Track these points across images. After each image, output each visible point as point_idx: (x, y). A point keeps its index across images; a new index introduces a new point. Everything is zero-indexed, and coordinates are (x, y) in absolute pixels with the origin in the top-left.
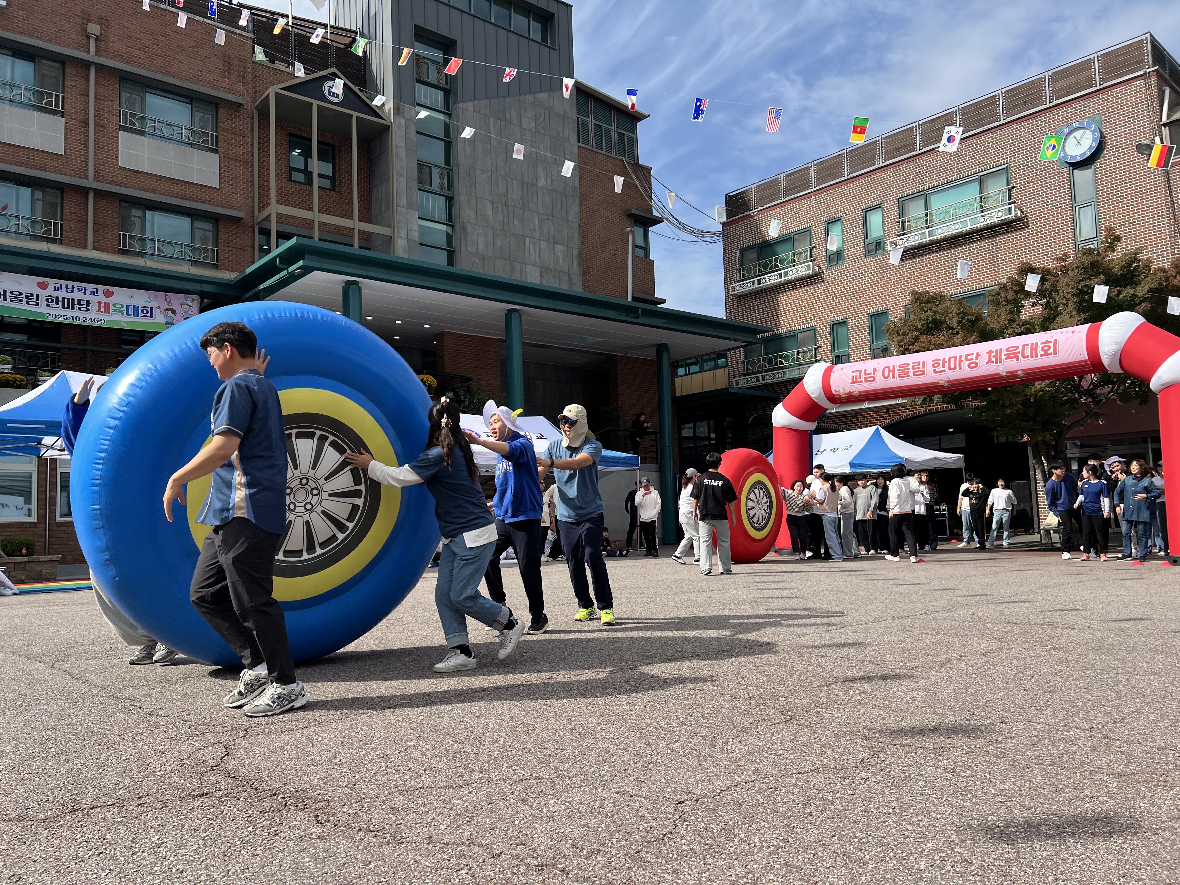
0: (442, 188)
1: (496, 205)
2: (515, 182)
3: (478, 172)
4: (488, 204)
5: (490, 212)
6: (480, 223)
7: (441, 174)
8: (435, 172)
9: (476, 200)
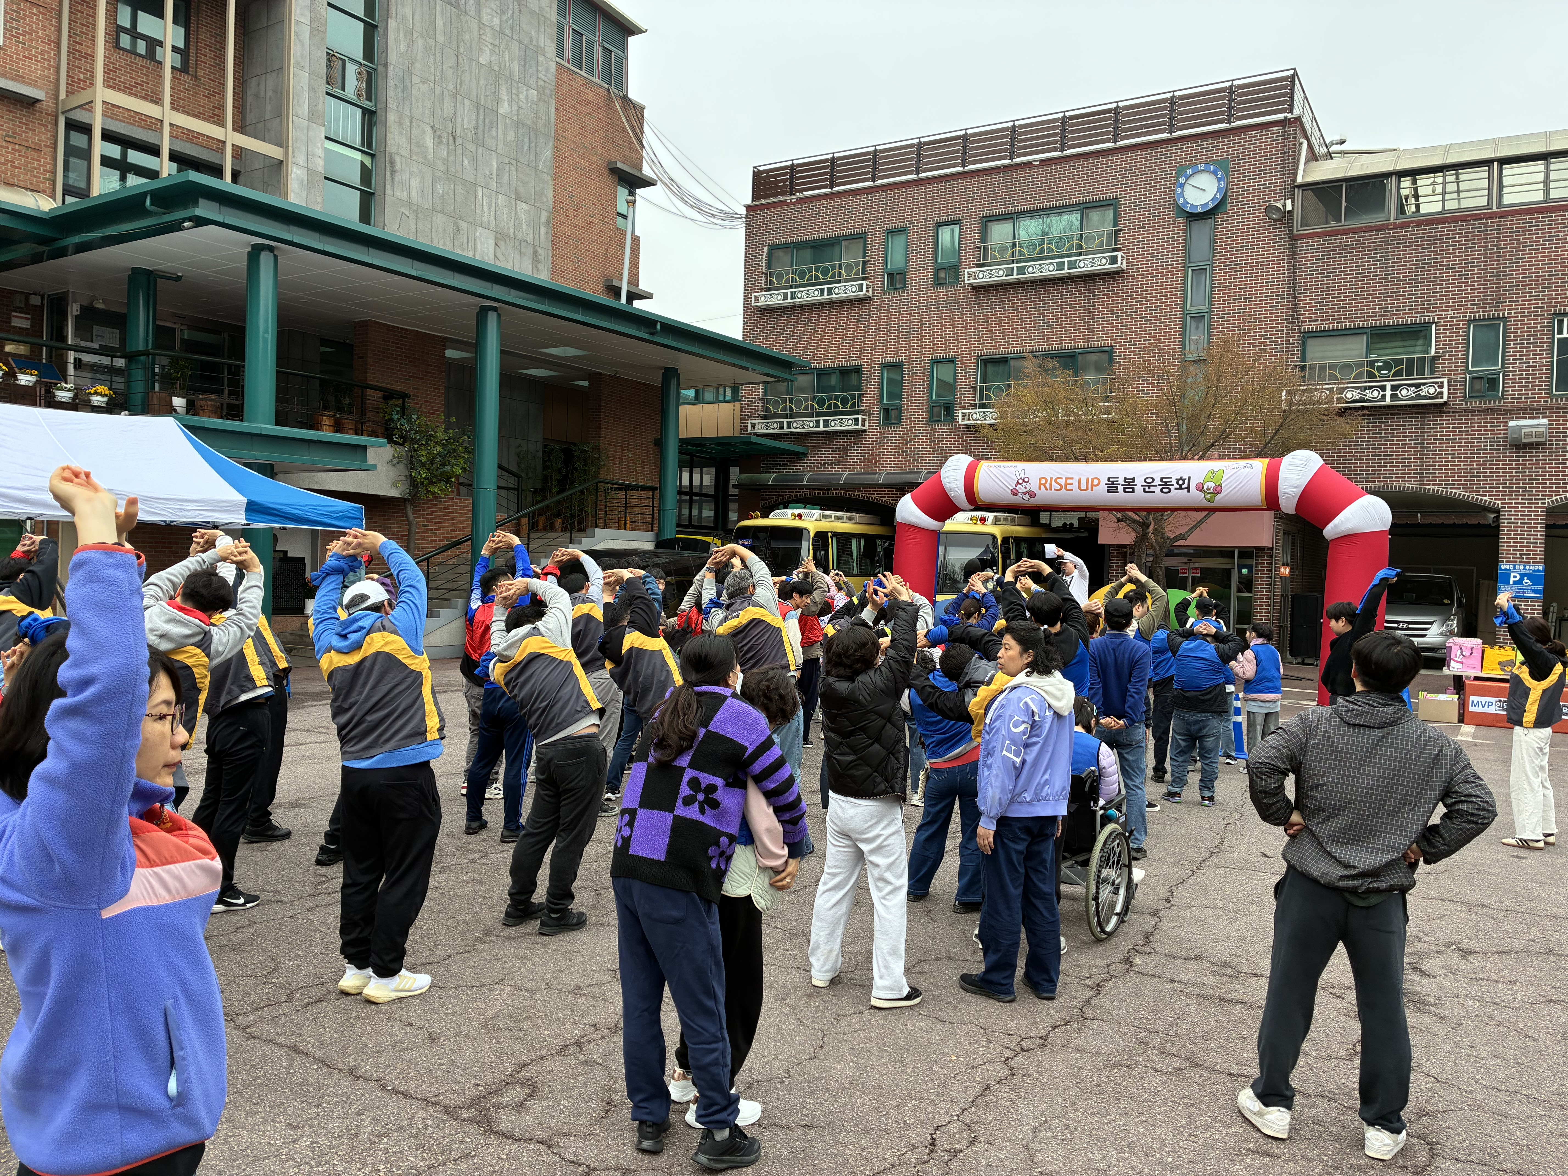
0: (359, 95)
1: (438, 133)
2: (467, 102)
3: (416, 80)
4: (428, 130)
5: (429, 141)
6: (414, 158)
7: (359, 73)
8: (351, 70)
9: (411, 122)
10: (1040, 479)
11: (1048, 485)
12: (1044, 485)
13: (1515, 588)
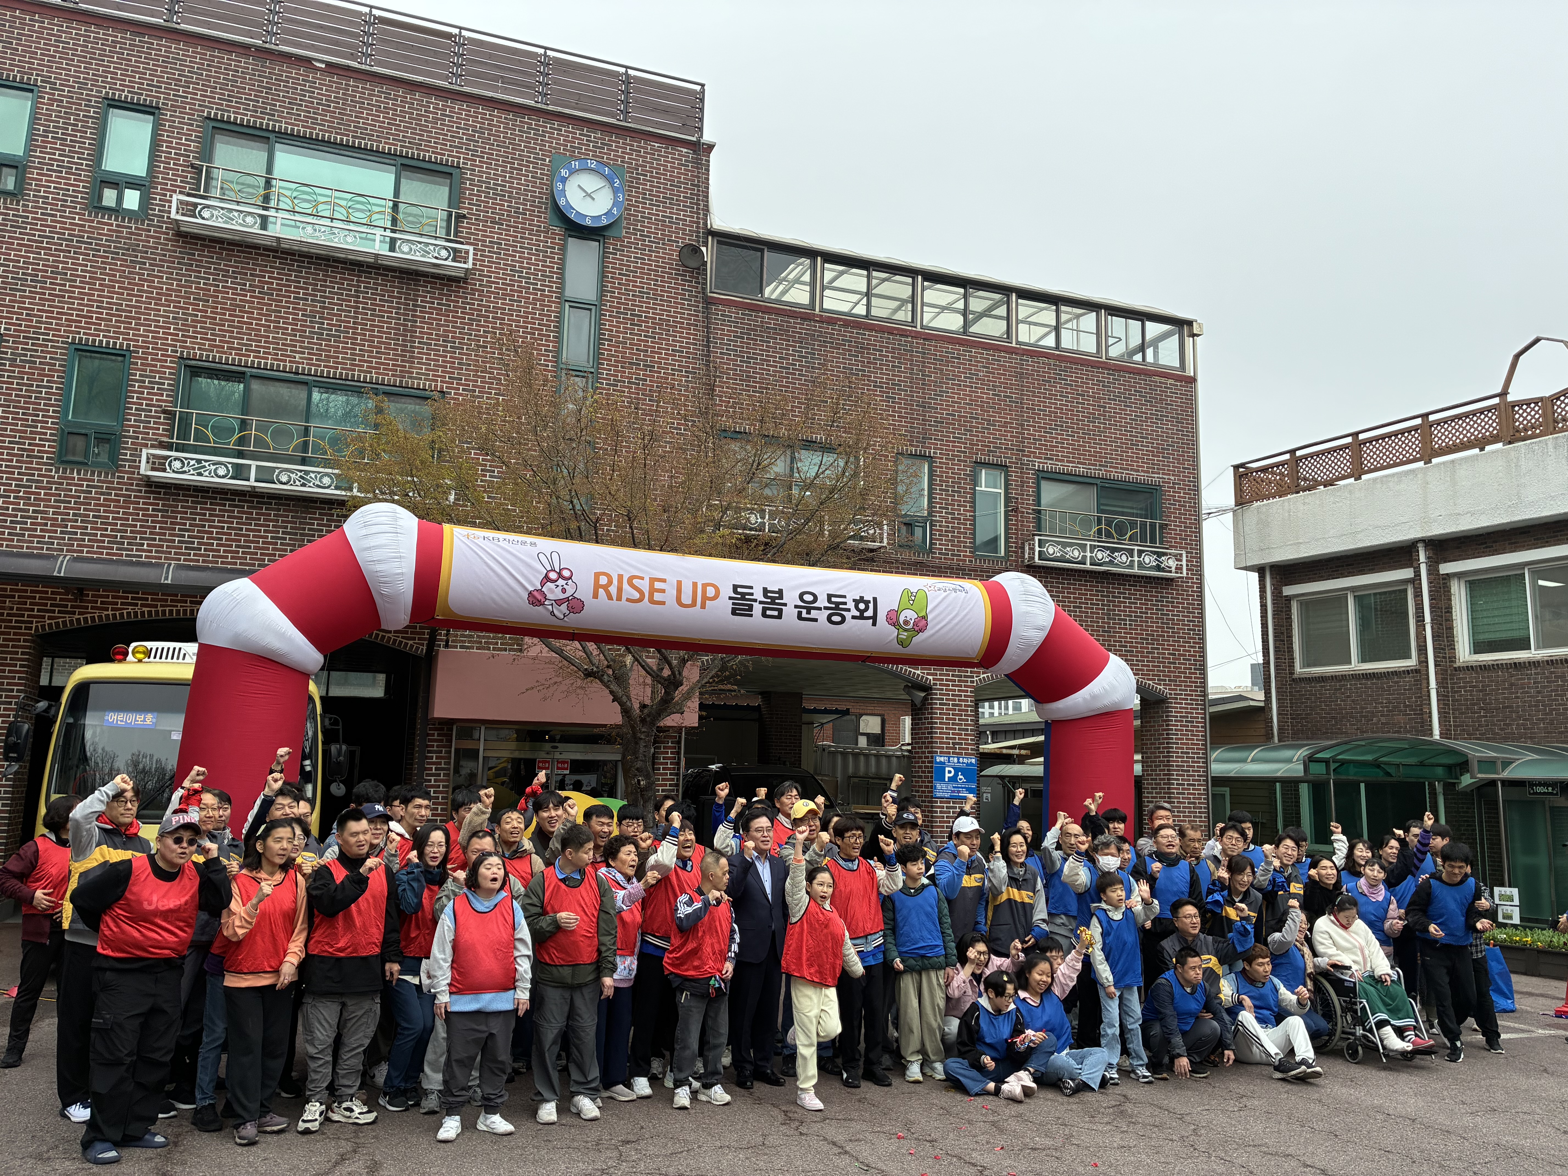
10: (597, 575)
11: (613, 590)
12: (606, 588)
13: (950, 787)
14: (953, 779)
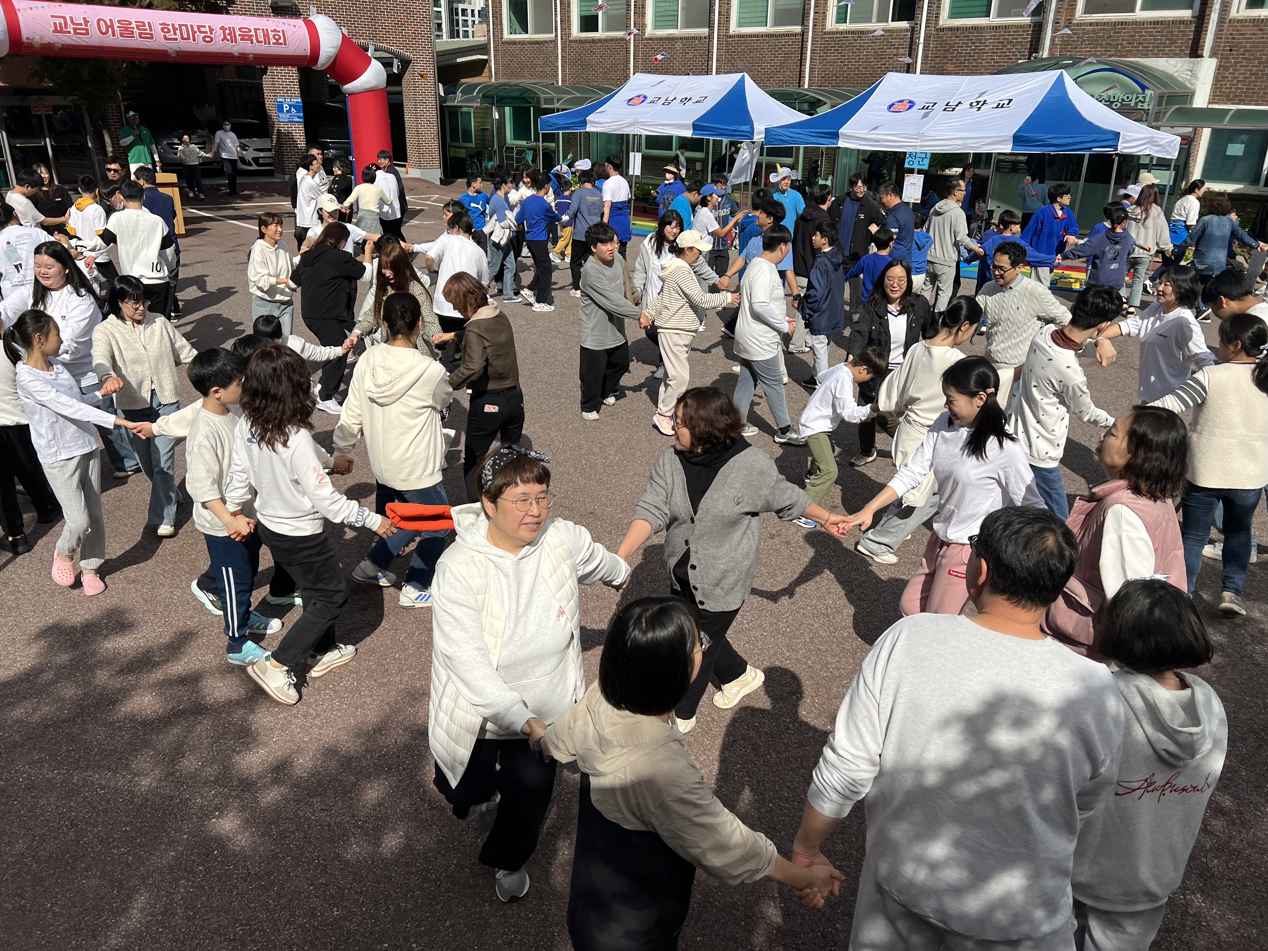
13: (288, 115)
14: (289, 111)
